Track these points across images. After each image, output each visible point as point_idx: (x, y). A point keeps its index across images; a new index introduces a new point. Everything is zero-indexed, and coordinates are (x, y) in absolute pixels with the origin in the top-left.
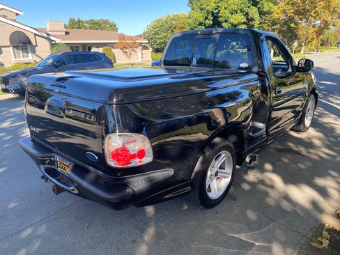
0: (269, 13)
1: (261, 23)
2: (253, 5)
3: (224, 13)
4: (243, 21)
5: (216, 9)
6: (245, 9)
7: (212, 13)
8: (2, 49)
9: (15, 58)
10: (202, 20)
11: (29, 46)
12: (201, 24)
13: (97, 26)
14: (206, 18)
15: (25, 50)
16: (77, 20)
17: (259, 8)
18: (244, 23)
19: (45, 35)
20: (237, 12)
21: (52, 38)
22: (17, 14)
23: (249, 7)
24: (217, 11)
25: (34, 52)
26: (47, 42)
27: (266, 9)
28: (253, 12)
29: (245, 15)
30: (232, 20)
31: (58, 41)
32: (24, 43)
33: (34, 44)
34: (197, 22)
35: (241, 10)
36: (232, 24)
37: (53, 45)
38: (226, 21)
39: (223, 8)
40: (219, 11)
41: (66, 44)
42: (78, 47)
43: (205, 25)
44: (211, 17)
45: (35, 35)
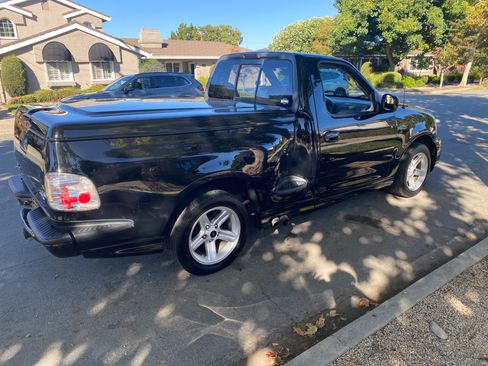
0: (462, 16)
1: (447, 32)
2: (435, 4)
3: (386, 17)
4: (416, 28)
5: (374, 11)
6: (421, 11)
7: (369, 16)
8: (80, 66)
9: (95, 78)
10: (352, 27)
11: (112, 63)
12: (351, 34)
13: (214, 35)
14: (359, 25)
15: (107, 68)
16: (188, 26)
17: (444, 10)
18: (418, 32)
19: (133, 49)
20: (408, 14)
21: (142, 52)
22: (104, 21)
23: (427, 8)
24: (376, 14)
25: (117, 70)
26: (135, 58)
27: (456, 10)
28: (435, 15)
29: (420, 21)
30: (398, 28)
31: (149, 56)
32: (106, 59)
33: (119, 60)
34: (347, 32)
35: (415, 13)
36: (399, 34)
37: (143, 61)
38: (389, 29)
39: (386, 9)
40: (379, 14)
41: (159, 60)
42: (178, 64)
43: (356, 35)
44: (366, 23)
45: (121, 48)
